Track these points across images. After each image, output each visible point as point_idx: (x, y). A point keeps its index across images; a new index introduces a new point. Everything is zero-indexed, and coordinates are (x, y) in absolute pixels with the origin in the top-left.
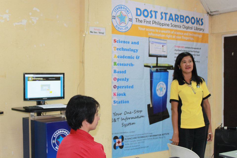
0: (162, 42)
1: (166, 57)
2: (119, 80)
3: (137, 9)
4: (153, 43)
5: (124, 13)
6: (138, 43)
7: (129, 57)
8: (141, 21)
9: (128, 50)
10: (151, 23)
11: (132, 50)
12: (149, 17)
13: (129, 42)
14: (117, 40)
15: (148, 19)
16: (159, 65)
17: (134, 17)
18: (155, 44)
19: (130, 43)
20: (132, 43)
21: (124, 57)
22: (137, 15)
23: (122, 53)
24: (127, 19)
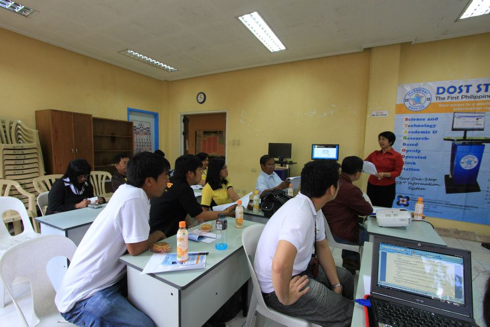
0: (477, 115)
1: (482, 130)
2: (407, 151)
3: (438, 88)
4: (460, 117)
5: (421, 95)
6: (437, 119)
7: (423, 132)
8: (444, 99)
9: (422, 126)
10: (460, 98)
11: (428, 126)
12: (456, 93)
13: (424, 119)
14: (409, 118)
15: (455, 95)
16: (467, 138)
17: (434, 95)
18: (462, 119)
19: (426, 120)
20: (429, 119)
21: (416, 132)
22: (438, 93)
23: (414, 129)
24: (423, 100)
